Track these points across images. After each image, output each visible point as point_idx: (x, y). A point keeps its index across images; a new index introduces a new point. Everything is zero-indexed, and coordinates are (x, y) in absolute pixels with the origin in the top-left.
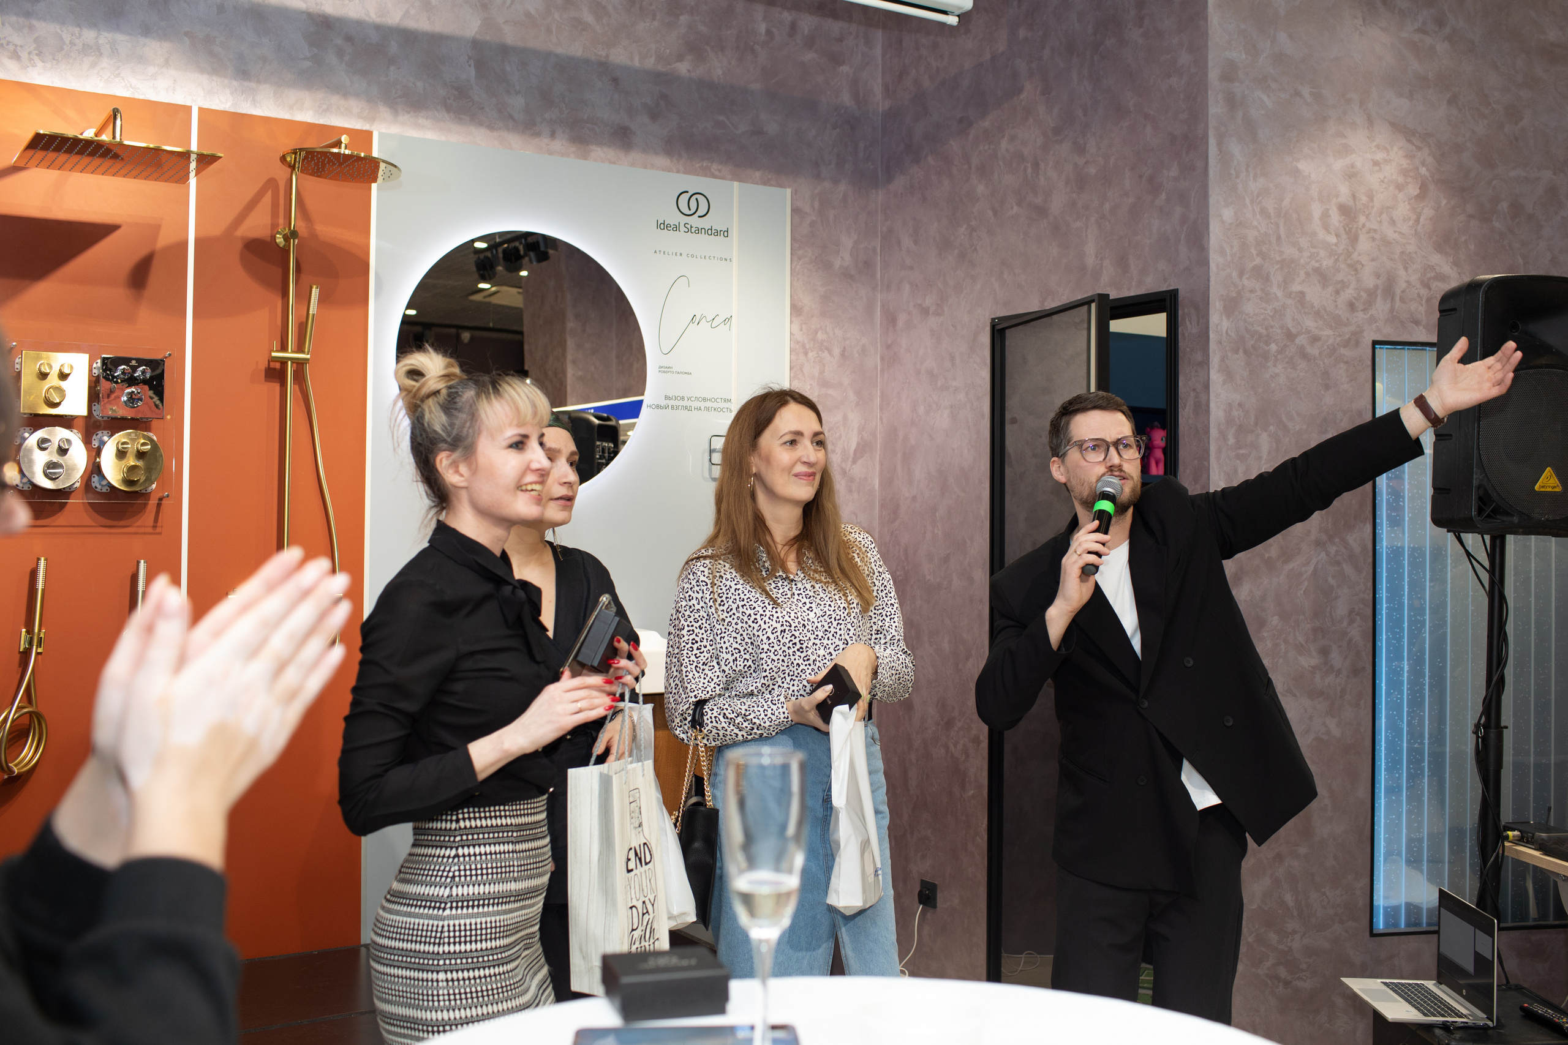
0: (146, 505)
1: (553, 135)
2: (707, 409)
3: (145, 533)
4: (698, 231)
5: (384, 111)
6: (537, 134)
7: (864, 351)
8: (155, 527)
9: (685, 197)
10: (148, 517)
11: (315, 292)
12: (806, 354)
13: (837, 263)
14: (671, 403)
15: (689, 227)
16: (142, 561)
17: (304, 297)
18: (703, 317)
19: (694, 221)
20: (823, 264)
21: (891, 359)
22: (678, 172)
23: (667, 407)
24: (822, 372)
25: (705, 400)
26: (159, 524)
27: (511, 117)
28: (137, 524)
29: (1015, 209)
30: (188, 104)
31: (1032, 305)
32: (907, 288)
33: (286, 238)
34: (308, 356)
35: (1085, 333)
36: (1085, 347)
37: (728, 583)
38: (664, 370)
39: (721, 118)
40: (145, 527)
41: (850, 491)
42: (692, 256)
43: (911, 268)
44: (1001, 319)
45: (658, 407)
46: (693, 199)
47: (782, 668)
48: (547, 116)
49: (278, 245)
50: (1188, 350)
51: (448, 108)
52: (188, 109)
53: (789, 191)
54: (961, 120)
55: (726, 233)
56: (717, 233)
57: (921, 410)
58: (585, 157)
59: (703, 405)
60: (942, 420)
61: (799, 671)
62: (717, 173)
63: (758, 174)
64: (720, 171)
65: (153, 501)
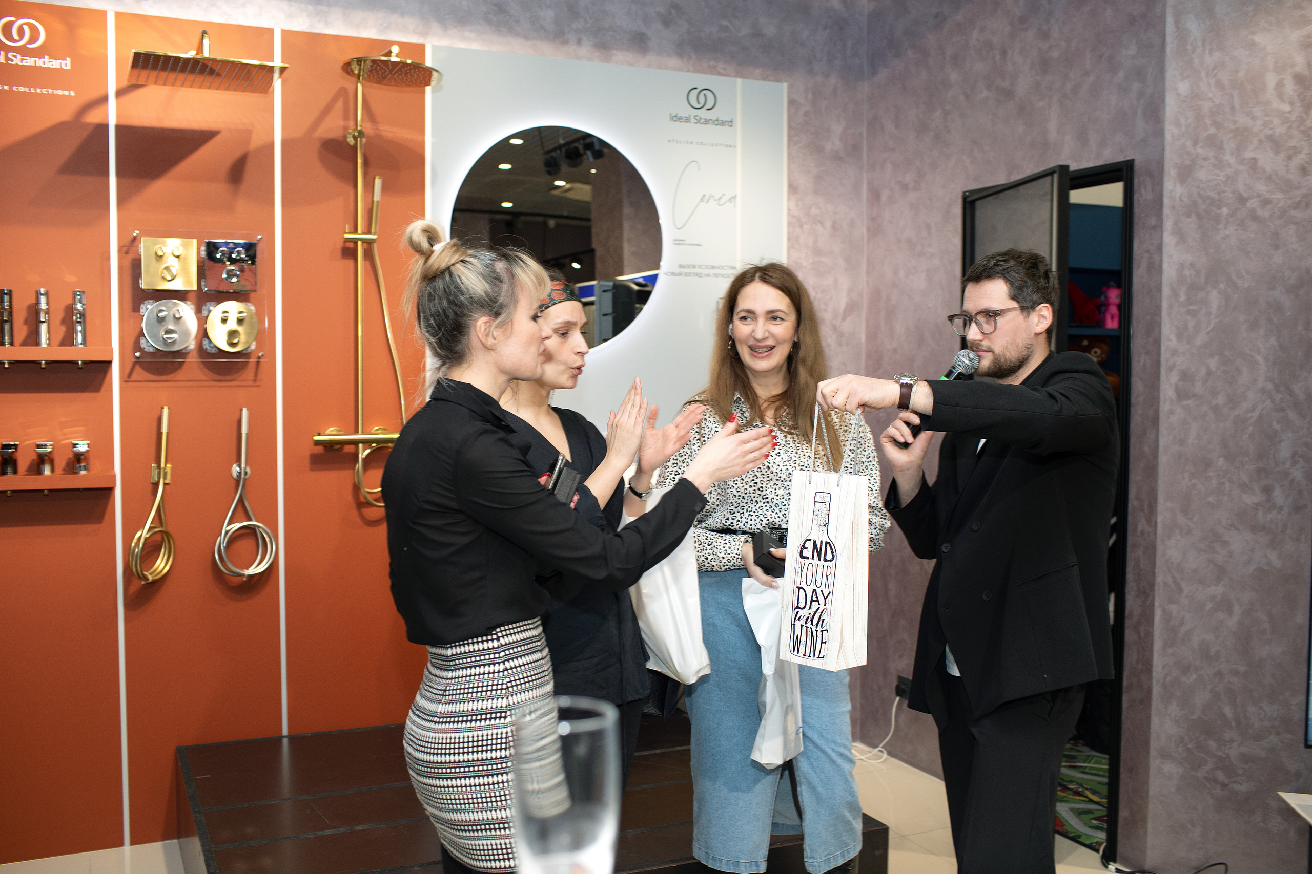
0: (247, 363)
1: (579, 42)
2: (716, 275)
3: (247, 386)
4: (707, 122)
5: (436, 27)
6: (566, 42)
7: (852, 224)
8: (255, 380)
9: (695, 92)
10: (249, 372)
11: (378, 182)
12: (801, 226)
13: (829, 147)
14: (684, 270)
15: (697, 118)
16: (245, 409)
17: (369, 187)
18: (711, 196)
19: (703, 113)
20: (816, 148)
21: (875, 229)
22: (688, 71)
23: (680, 274)
24: (815, 242)
25: (713, 267)
26: (259, 378)
27: (543, 28)
28: (240, 379)
29: (985, 93)
30: (271, 27)
31: (1001, 178)
32: (889, 168)
33: (355, 138)
34: (375, 237)
35: (1048, 204)
36: (1048, 216)
37: (710, 425)
38: (678, 242)
39: (725, 23)
40: (247, 381)
41: (840, 344)
42: (702, 144)
43: (893, 150)
44: (972, 192)
45: (673, 274)
46: (702, 95)
47: (742, 504)
48: (574, 26)
49: (348, 144)
50: (1143, 215)
51: (489, 22)
52: (271, 31)
53: (785, 86)
54: (937, 16)
55: (731, 123)
56: (723, 123)
57: (902, 274)
58: (607, 60)
59: (712, 272)
60: (919, 282)
61: (757, 508)
62: (722, 71)
63: (758, 71)
64: (725, 69)
65: (253, 360)
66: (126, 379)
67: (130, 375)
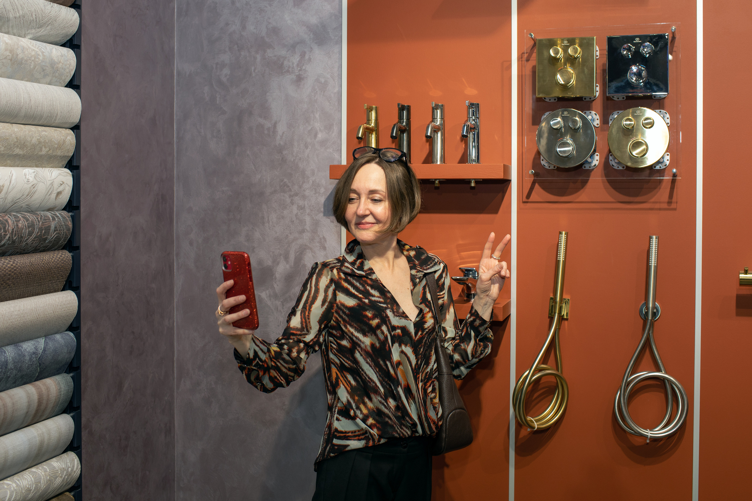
0: (661, 181)
3: (660, 209)
8: (670, 203)
10: (663, 193)
16: (654, 237)
26: (674, 200)
28: (652, 200)
40: (660, 202)
65: (667, 178)
66: (525, 200)
67: (529, 196)
